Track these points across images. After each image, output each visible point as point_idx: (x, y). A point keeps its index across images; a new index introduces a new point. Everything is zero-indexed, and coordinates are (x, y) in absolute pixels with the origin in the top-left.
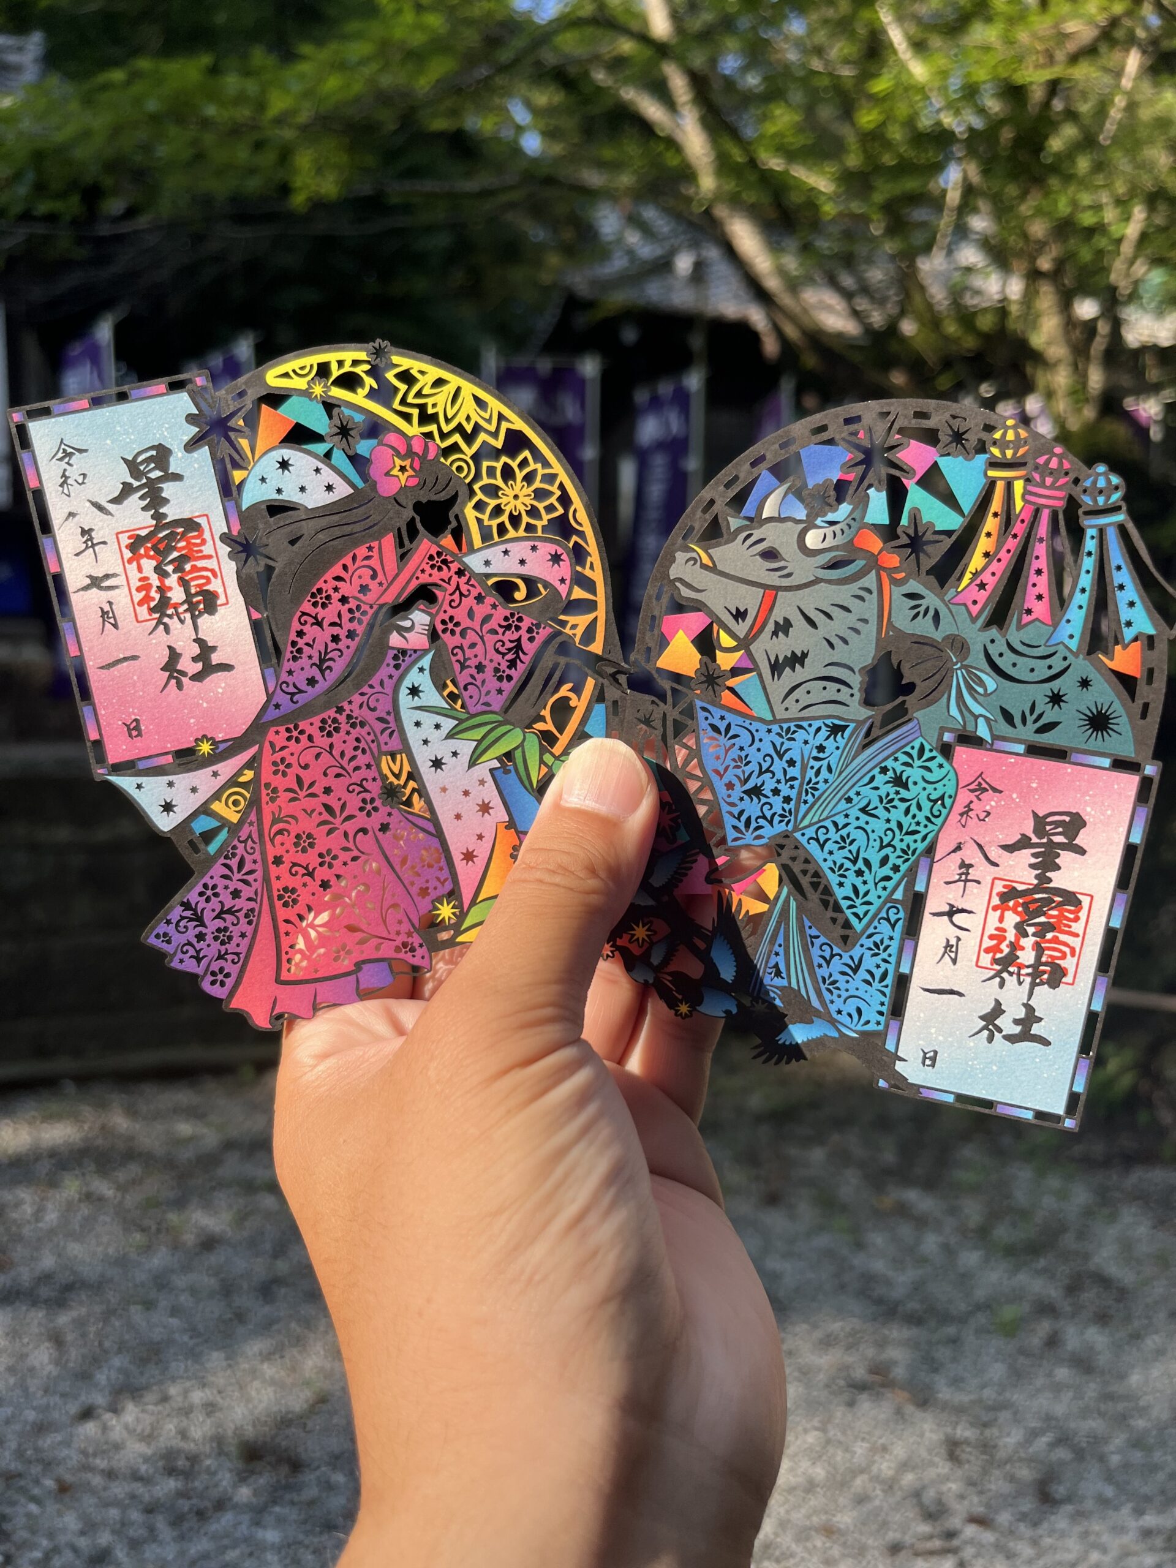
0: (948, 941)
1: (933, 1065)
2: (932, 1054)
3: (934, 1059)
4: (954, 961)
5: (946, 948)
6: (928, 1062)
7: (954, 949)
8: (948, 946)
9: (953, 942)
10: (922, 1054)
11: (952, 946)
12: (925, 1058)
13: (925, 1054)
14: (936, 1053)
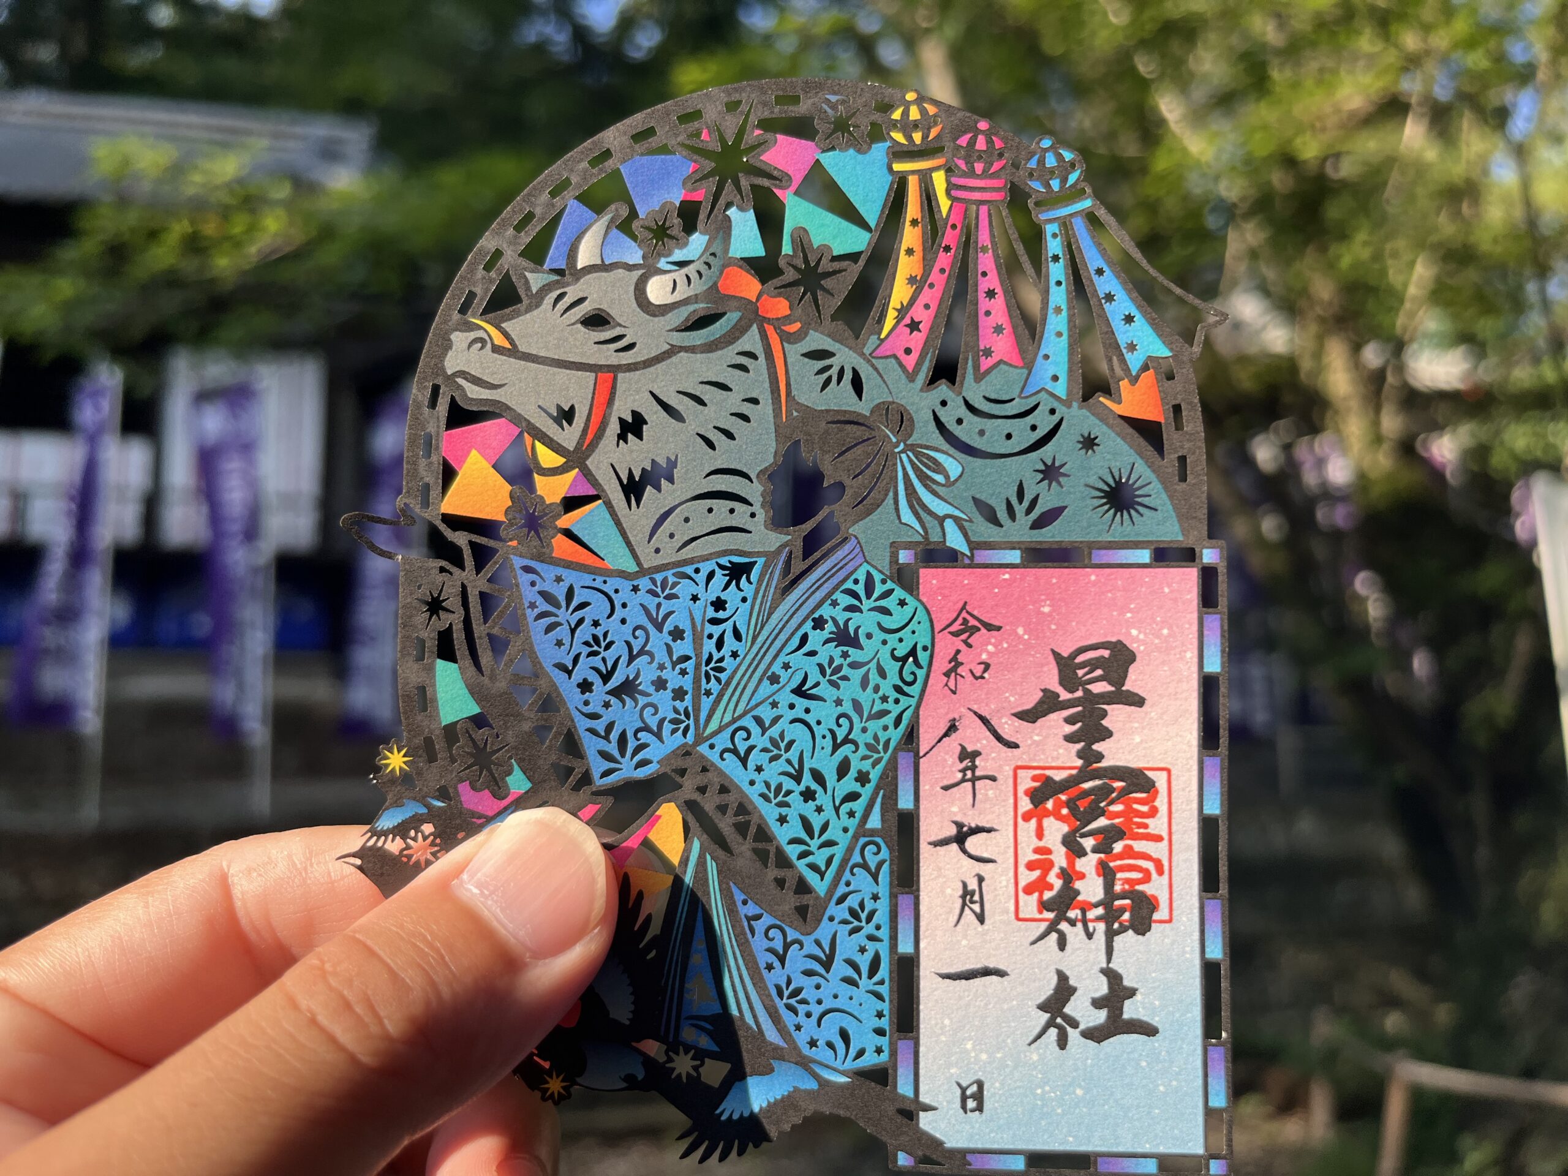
0: (965, 885)
1: (980, 1108)
2: (974, 1088)
3: (979, 1097)
4: (981, 918)
5: (963, 897)
6: (971, 1104)
7: (976, 897)
8: (967, 894)
9: (973, 885)
10: (958, 1092)
11: (972, 893)
12: (964, 1099)
13: (963, 1090)
14: (980, 1085)
